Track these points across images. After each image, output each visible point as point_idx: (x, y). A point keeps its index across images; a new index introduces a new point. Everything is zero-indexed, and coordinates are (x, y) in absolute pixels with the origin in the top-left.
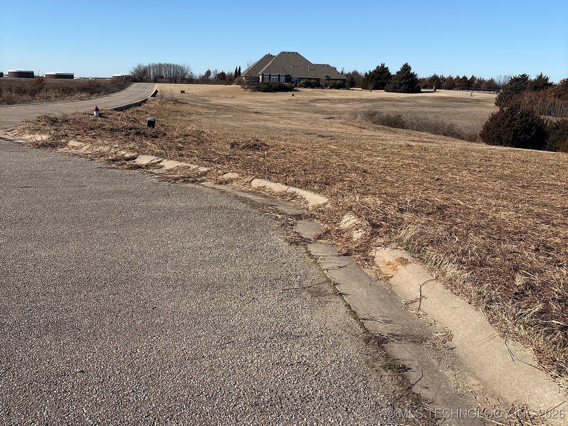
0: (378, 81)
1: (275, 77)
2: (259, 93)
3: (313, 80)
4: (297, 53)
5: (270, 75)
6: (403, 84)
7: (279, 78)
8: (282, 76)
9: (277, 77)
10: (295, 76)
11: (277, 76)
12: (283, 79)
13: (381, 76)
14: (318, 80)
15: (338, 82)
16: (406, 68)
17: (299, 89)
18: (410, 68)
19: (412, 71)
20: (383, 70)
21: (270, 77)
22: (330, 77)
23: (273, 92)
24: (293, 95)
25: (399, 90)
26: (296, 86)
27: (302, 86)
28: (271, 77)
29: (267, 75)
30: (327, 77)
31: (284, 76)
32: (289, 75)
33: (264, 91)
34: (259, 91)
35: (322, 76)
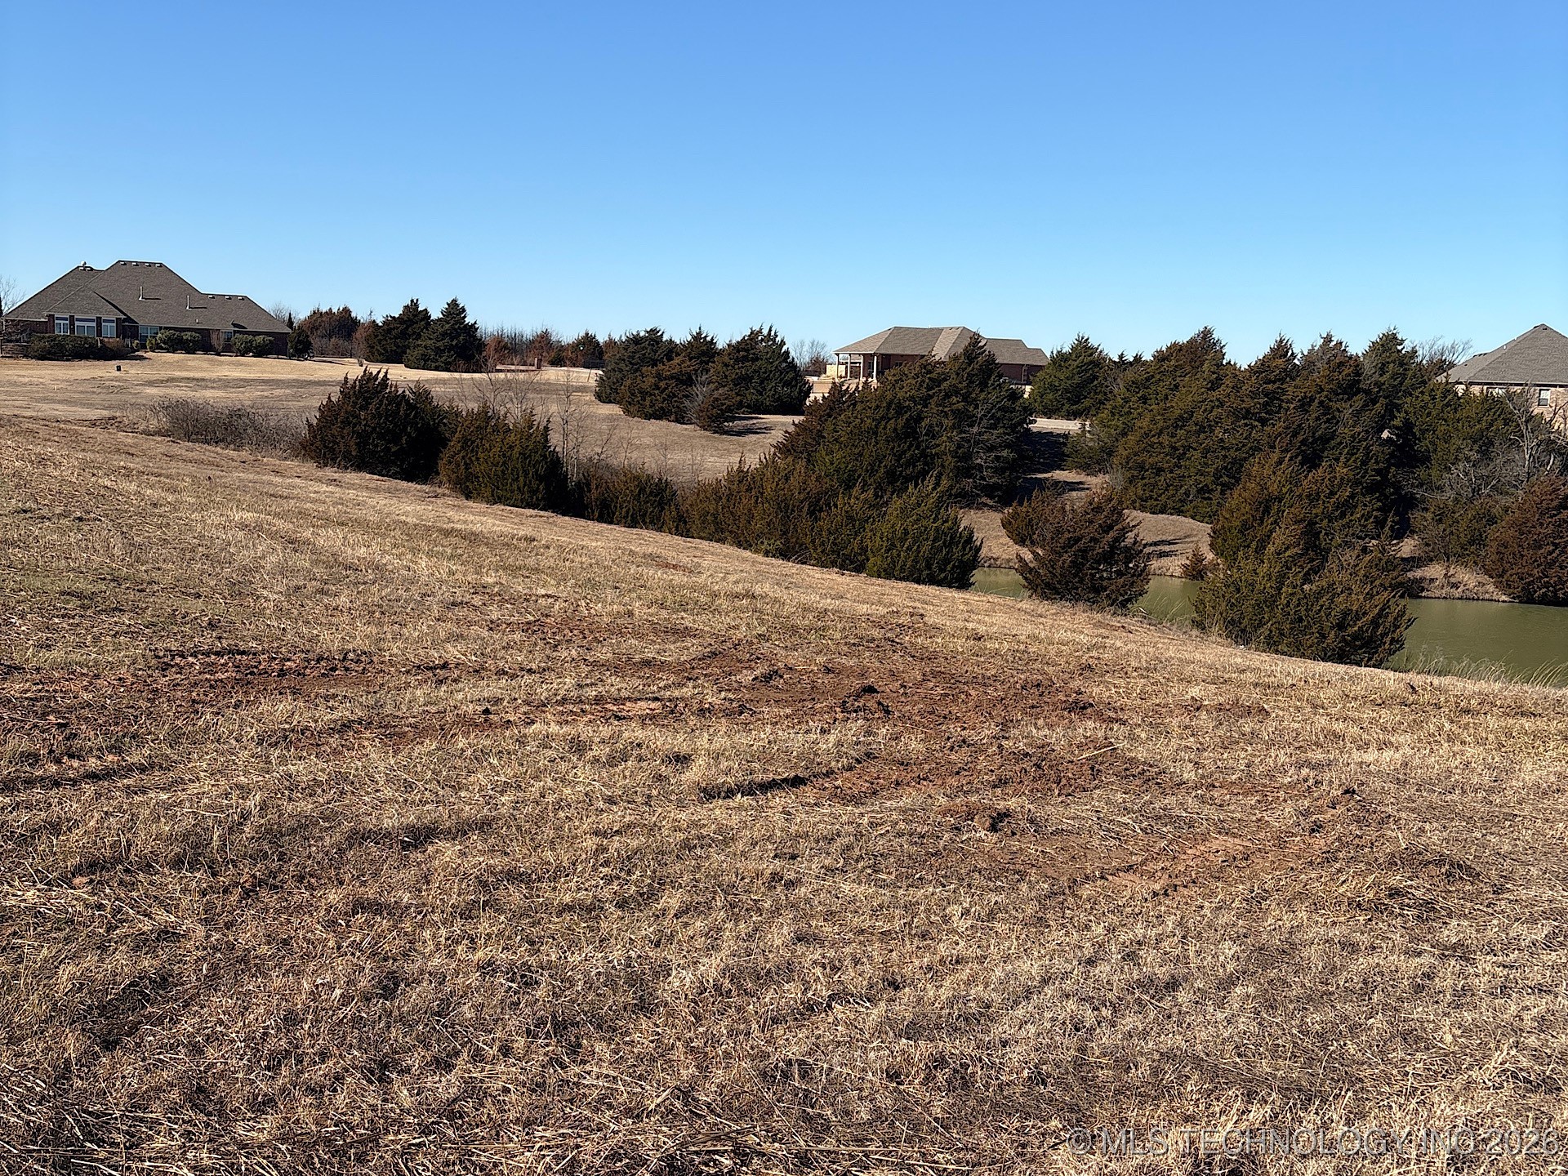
0: (398, 341)
1: (86, 324)
2: (23, 361)
3: (189, 333)
4: (161, 265)
5: (72, 317)
6: (444, 350)
7: (99, 325)
8: (105, 321)
9: (94, 324)
10: (147, 319)
11: (93, 320)
12: (109, 329)
13: (407, 328)
14: (206, 333)
15: (259, 339)
16: (455, 311)
17: (150, 354)
18: (463, 310)
19: (469, 320)
20: (415, 316)
21: (72, 324)
22: (244, 328)
23: (68, 360)
24: (119, 369)
25: (434, 365)
26: (143, 347)
27: (162, 348)
28: (77, 323)
29: (66, 319)
30: (235, 325)
31: (112, 321)
32: (129, 319)
33: (42, 358)
34: (26, 356)
35: (221, 324)
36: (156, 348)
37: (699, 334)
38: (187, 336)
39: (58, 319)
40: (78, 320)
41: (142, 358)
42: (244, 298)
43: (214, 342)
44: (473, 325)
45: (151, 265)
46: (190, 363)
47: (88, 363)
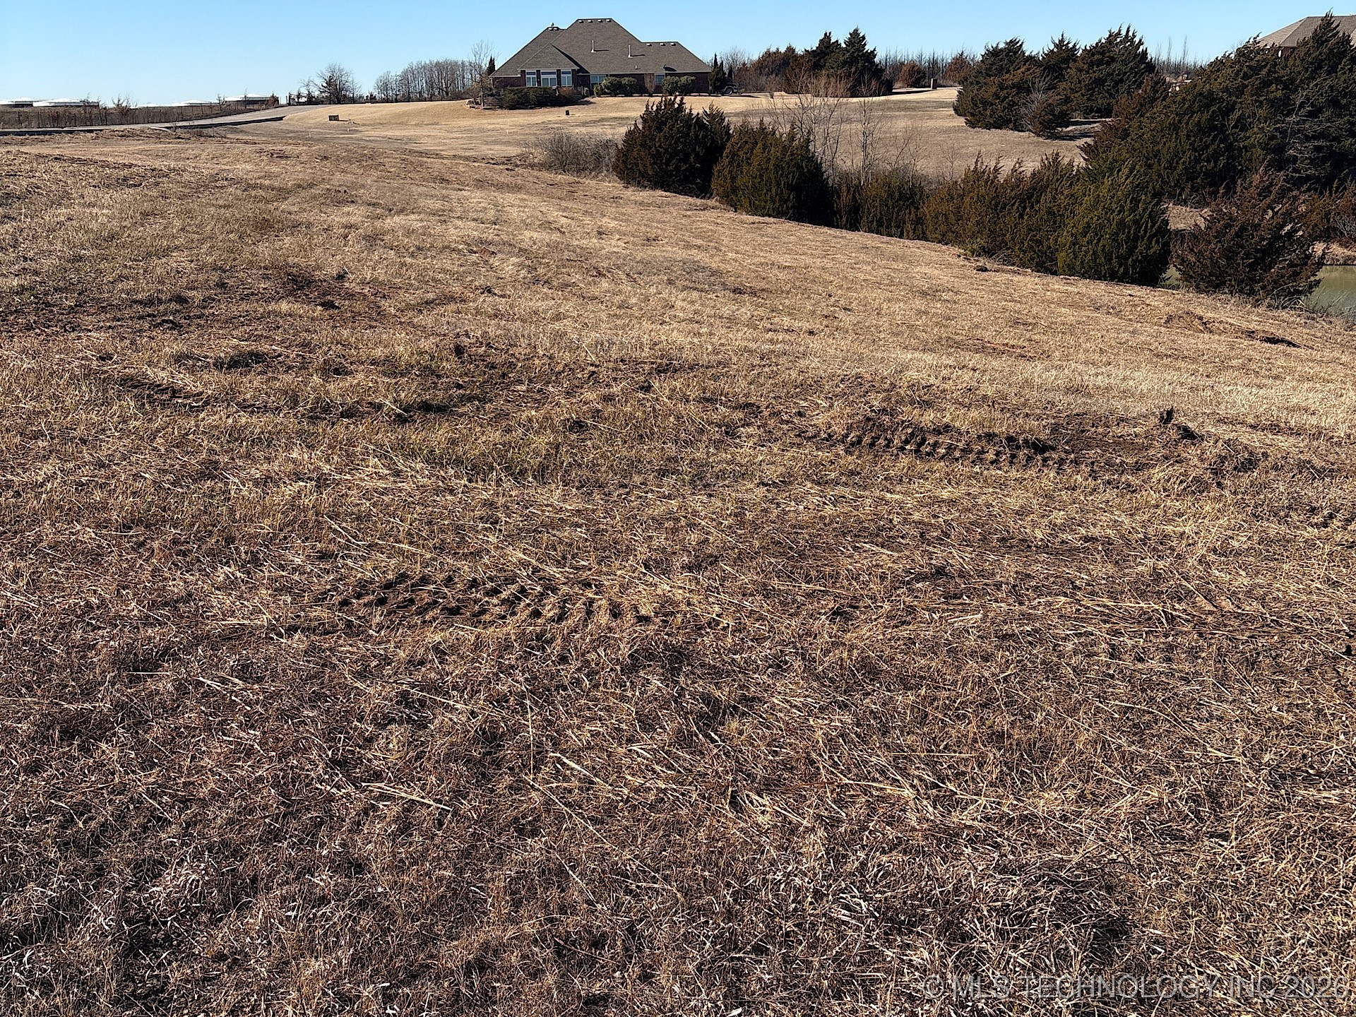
1: (549, 77)
2: (500, 111)
3: (628, 79)
4: (611, 20)
5: (538, 71)
7: (559, 77)
8: (564, 73)
9: (555, 76)
10: (598, 69)
11: (554, 73)
12: (567, 80)
14: (640, 77)
15: (683, 79)
16: (856, 39)
17: (596, 99)
18: (864, 38)
19: (869, 48)
20: (827, 47)
21: (539, 77)
22: (673, 70)
23: (531, 108)
26: (591, 94)
27: (605, 93)
28: (542, 77)
29: (533, 74)
30: (666, 69)
31: (569, 73)
32: (582, 69)
33: (513, 108)
34: (501, 107)
35: (654, 68)
36: (602, 93)
37: (1061, 41)
38: (625, 81)
39: (529, 74)
40: (544, 73)
41: (588, 103)
42: (675, 44)
43: (648, 85)
44: (872, 52)
45: (602, 21)
46: (626, 105)
47: (547, 110)
